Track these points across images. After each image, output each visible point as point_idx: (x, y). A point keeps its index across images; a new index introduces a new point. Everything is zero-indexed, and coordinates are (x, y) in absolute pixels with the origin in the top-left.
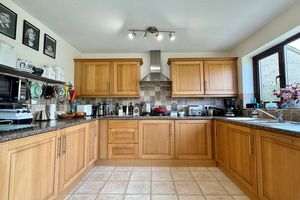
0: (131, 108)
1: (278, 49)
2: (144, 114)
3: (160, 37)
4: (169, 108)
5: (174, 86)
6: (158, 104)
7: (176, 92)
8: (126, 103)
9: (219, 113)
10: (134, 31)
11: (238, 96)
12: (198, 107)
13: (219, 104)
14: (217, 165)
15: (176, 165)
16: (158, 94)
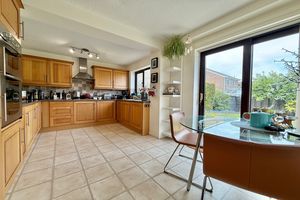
0: (64, 95)
1: (142, 71)
2: (74, 98)
3: (91, 56)
4: (92, 95)
5: (96, 82)
6: (84, 92)
7: (97, 86)
8: (61, 91)
9: (120, 98)
10: (74, 48)
11: (128, 90)
12: (109, 95)
13: (120, 93)
14: (118, 122)
15: (97, 125)
16: (84, 86)
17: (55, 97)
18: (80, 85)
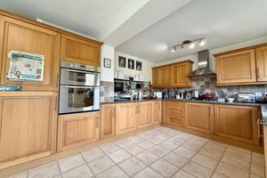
0: (185, 94)
2: (193, 98)
7: (220, 81)
16: (207, 83)
17: (178, 97)
18: (203, 83)
